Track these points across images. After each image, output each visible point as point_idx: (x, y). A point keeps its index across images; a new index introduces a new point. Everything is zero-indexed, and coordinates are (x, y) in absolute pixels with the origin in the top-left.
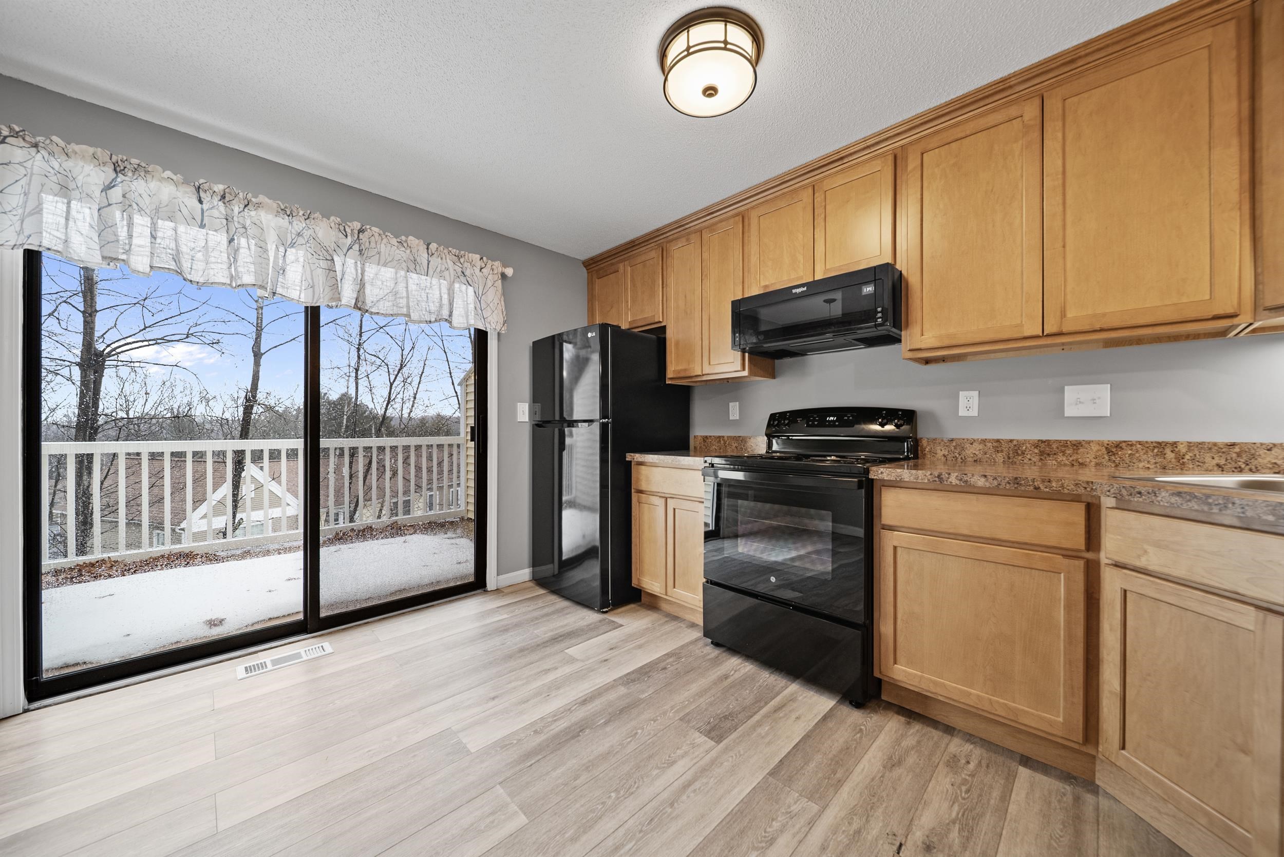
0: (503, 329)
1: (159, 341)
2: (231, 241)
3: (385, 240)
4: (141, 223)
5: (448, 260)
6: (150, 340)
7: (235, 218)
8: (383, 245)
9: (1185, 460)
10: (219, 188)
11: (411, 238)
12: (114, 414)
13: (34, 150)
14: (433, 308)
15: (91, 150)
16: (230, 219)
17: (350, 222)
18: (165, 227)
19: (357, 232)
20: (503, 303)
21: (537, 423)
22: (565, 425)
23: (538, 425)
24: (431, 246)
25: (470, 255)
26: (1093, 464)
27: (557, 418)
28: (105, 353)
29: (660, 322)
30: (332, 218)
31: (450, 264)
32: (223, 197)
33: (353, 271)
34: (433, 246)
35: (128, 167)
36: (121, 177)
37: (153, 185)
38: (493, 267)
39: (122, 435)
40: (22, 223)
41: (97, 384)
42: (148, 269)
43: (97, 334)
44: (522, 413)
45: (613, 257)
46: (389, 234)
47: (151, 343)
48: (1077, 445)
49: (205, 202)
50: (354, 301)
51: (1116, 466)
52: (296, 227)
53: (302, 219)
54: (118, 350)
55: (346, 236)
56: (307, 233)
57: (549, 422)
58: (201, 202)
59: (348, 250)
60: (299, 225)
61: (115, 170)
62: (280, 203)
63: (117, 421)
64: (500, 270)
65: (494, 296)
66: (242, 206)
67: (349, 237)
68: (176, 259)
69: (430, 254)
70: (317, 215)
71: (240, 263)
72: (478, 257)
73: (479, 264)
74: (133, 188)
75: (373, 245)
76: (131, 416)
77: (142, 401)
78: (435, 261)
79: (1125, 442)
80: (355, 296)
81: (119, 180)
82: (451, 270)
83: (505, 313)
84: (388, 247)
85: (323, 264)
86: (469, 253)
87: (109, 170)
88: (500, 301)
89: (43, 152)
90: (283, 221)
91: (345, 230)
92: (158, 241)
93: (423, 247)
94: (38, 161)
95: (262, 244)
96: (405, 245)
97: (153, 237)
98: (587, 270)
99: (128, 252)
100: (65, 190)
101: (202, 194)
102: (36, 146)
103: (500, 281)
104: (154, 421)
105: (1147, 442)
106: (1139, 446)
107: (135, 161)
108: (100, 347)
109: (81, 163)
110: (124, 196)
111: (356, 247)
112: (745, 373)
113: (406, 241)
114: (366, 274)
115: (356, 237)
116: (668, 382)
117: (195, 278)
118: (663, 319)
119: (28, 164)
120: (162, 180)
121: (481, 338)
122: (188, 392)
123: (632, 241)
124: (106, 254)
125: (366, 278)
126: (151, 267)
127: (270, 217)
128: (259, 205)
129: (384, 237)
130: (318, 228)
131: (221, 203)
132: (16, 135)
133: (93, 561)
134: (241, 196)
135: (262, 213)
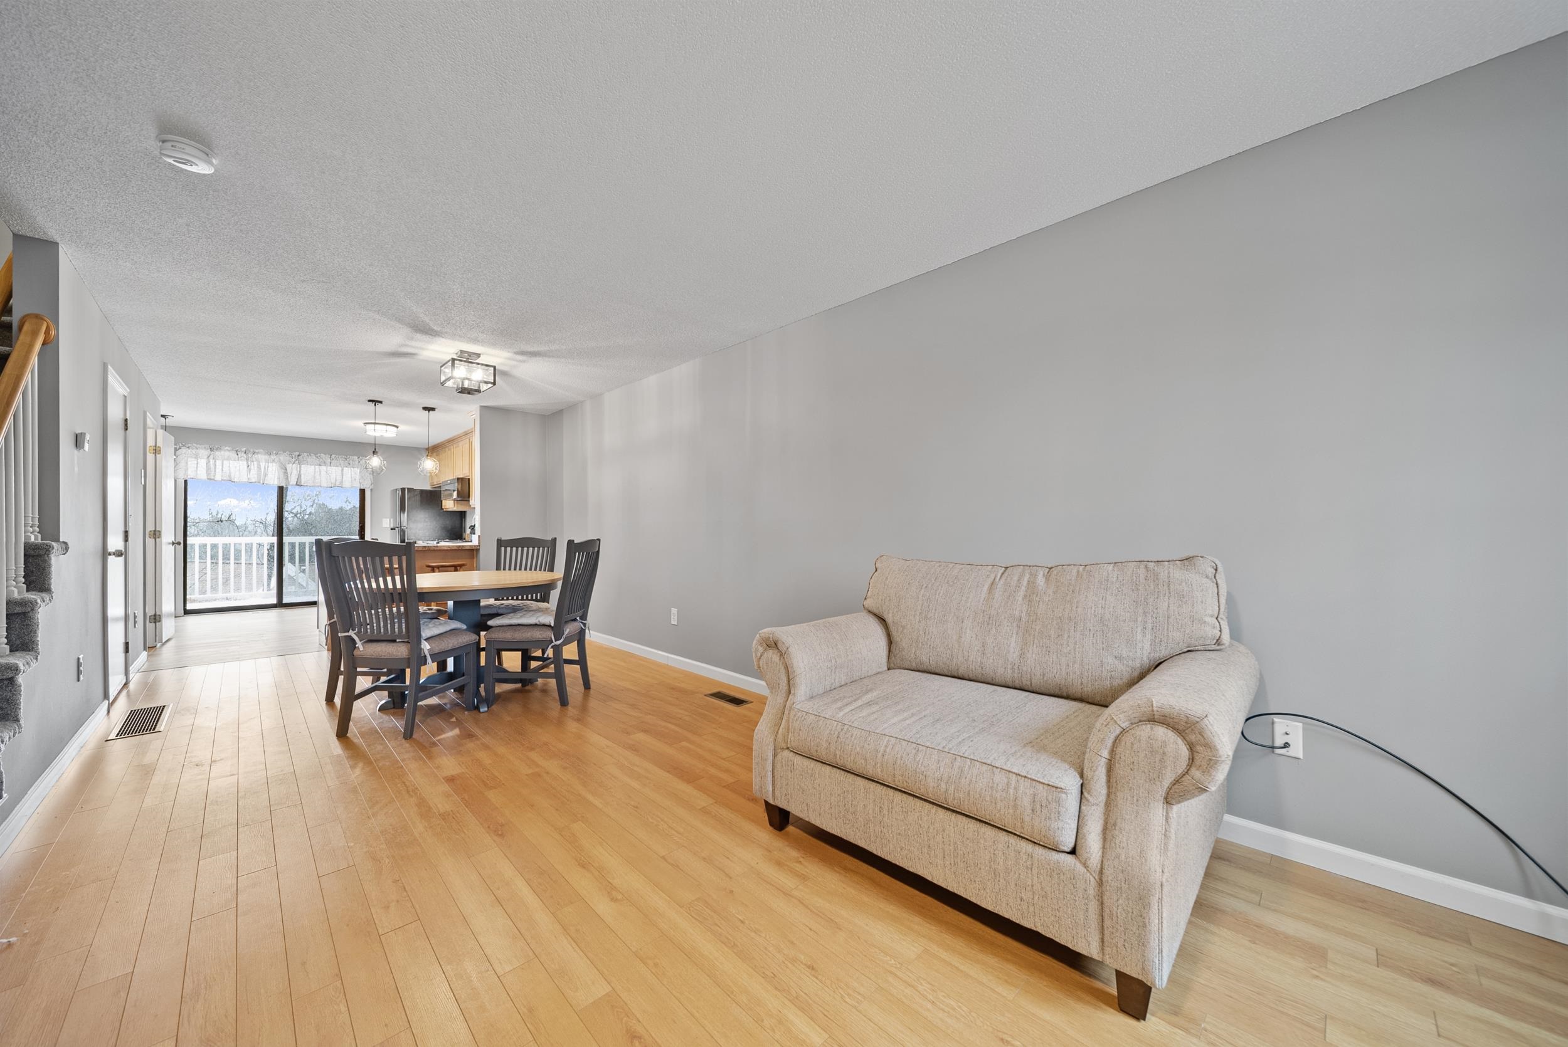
0: (372, 487)
2: (248, 467)
3: (310, 457)
4: (219, 464)
7: (250, 458)
8: (309, 459)
10: (244, 449)
14: (333, 481)
16: (248, 459)
17: (295, 452)
18: (226, 464)
20: (372, 477)
30: (287, 452)
31: (342, 462)
32: (245, 452)
33: (296, 471)
34: (333, 456)
35: (215, 448)
36: (212, 452)
37: (222, 452)
40: (184, 472)
46: (312, 454)
53: (275, 455)
55: (293, 458)
56: (277, 460)
58: (238, 455)
59: (293, 463)
60: (273, 457)
61: (211, 450)
62: (266, 450)
66: (252, 454)
68: (230, 476)
70: (281, 452)
71: (252, 473)
72: (356, 457)
74: (216, 454)
75: (305, 459)
82: (342, 464)
83: (373, 480)
84: (312, 459)
85: (284, 470)
87: (209, 450)
89: (192, 449)
90: (267, 457)
91: (292, 456)
94: (189, 451)
96: (319, 457)
97: (223, 469)
100: (197, 457)
102: (189, 447)
107: (217, 446)
109: (201, 450)
110: (213, 458)
111: (297, 462)
114: (302, 471)
117: (235, 480)
120: (225, 450)
121: (362, 492)
123: (434, 446)
125: (302, 473)
126: (222, 478)
127: (262, 456)
128: (258, 453)
129: (309, 455)
131: (245, 454)
132: (184, 446)
134: (252, 451)
135: (259, 455)
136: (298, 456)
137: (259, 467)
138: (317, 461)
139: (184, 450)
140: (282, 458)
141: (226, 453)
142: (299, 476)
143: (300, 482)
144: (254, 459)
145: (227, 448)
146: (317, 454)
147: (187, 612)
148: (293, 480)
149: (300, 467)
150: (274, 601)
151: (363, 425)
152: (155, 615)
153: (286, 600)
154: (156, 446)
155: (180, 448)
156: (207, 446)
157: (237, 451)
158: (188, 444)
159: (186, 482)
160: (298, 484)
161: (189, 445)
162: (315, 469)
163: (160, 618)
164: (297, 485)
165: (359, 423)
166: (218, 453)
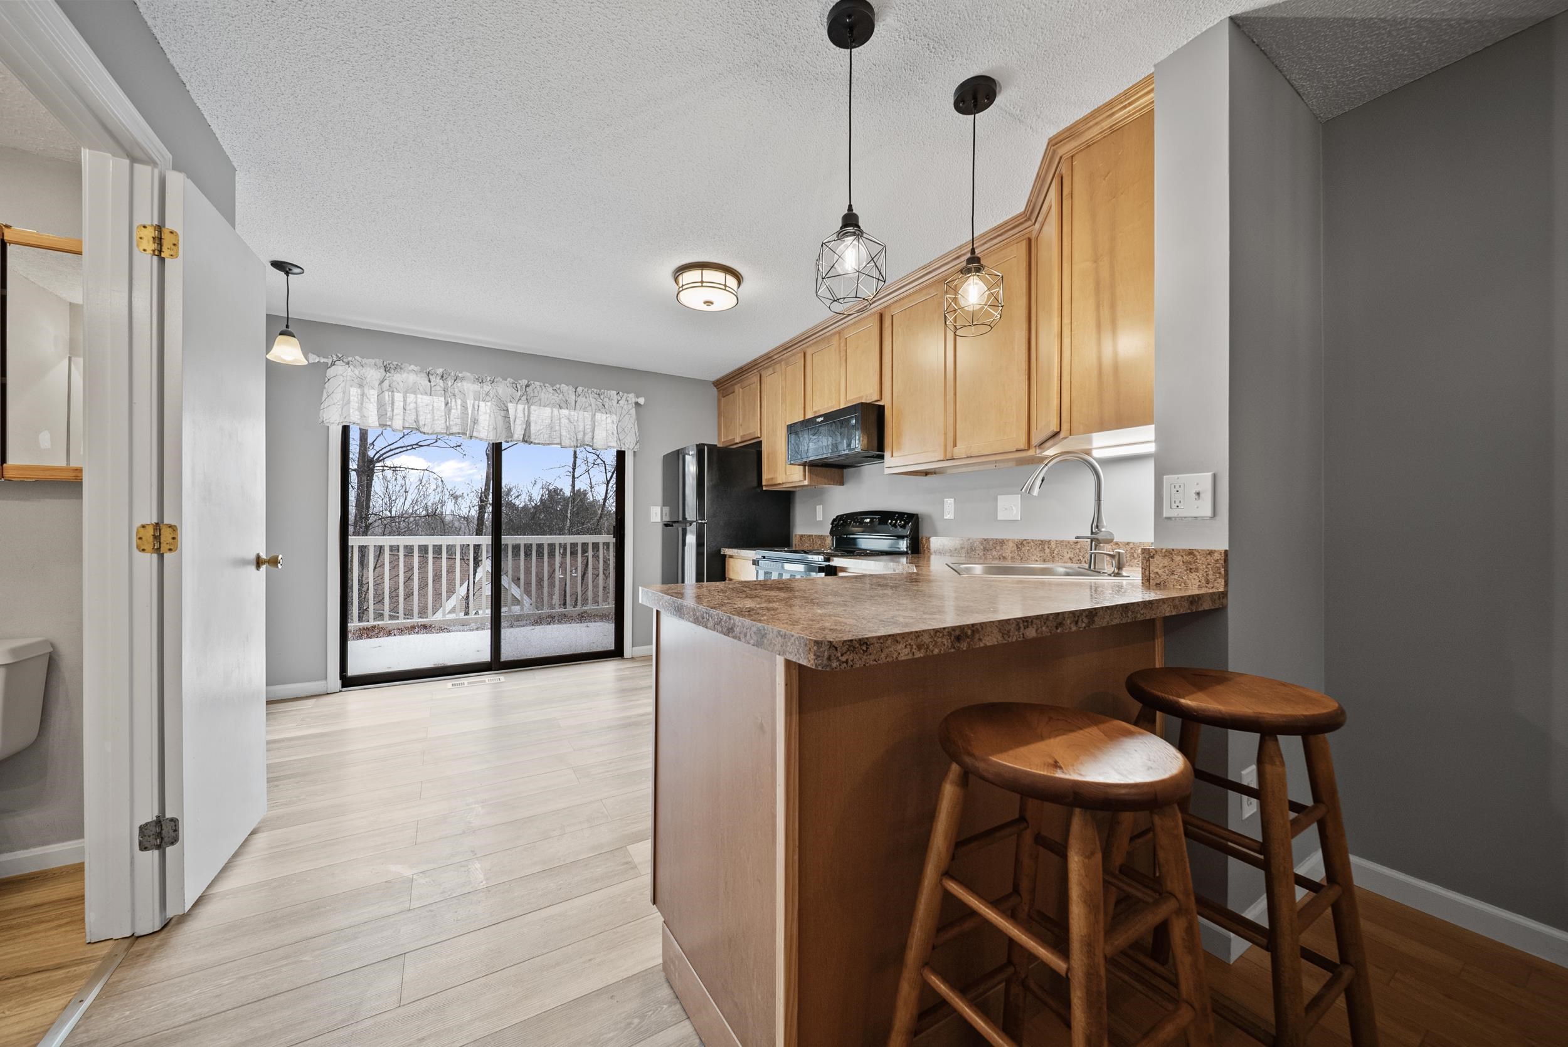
0: (636, 447)
1: (414, 446)
2: (447, 404)
3: (544, 391)
4: (398, 397)
5: (591, 399)
6: (408, 446)
7: (449, 389)
8: (542, 394)
9: (1054, 555)
10: (440, 371)
11: (563, 385)
12: (381, 514)
13: (347, 366)
14: (580, 436)
15: (373, 361)
16: (446, 390)
17: (520, 380)
18: (411, 398)
19: (524, 387)
20: (636, 426)
21: (666, 523)
22: (688, 524)
23: (666, 525)
24: (578, 390)
25: (608, 392)
26: (1010, 557)
27: (681, 519)
28: (375, 459)
29: (758, 437)
30: (509, 379)
31: (593, 401)
32: (442, 377)
33: (522, 415)
34: (580, 389)
35: (392, 367)
36: (388, 374)
37: (405, 375)
38: (628, 398)
39: (387, 531)
40: (342, 409)
41: (369, 486)
42: (402, 428)
43: (370, 441)
44: (655, 515)
45: (732, 380)
46: (547, 385)
47: (409, 448)
48: (1002, 542)
49: (432, 381)
50: (522, 436)
51: (1021, 559)
52: (485, 389)
53: (489, 383)
54: (384, 456)
55: (518, 391)
56: (492, 393)
57: (675, 522)
58: (430, 381)
59: (518, 401)
60: (487, 387)
61: (385, 371)
62: (475, 375)
63: (383, 520)
64: (633, 400)
65: (630, 422)
66: (453, 381)
67: (519, 392)
68: (417, 421)
69: (577, 395)
70: (499, 379)
71: (452, 418)
72: (615, 392)
73: (616, 398)
74: (394, 379)
75: (536, 394)
76: (394, 514)
77: (402, 500)
78: (581, 400)
79: (1025, 540)
80: (523, 433)
81: (387, 375)
82: (593, 405)
83: (637, 434)
84: (547, 394)
85: (503, 413)
86: (608, 390)
87: (382, 370)
88: (634, 425)
89: (351, 367)
90: (477, 387)
91: (516, 387)
92: (407, 412)
93: (572, 389)
94: (350, 371)
95: (465, 405)
96: (558, 391)
97: (405, 409)
98: (717, 389)
99: (391, 419)
101: (430, 377)
102: (348, 363)
103: (634, 409)
104: (412, 519)
105: (1036, 540)
106: (1032, 543)
107: (395, 363)
108: (371, 453)
109: (369, 369)
110: (390, 386)
111: (524, 398)
112: (806, 483)
113: (560, 388)
114: (531, 415)
115: (524, 390)
116: (764, 489)
117: (426, 430)
118: (761, 435)
119: (345, 374)
120: (409, 371)
121: (621, 455)
122: (439, 490)
123: (741, 368)
124: (381, 423)
125: (531, 419)
126: (403, 427)
127: (469, 385)
128: (463, 379)
129: (543, 387)
130: (499, 388)
131: (441, 381)
132: (339, 359)
133: (369, 627)
134: (452, 374)
135: (465, 383)
136: (527, 386)
137: (464, 407)
138: (557, 398)
139: (340, 368)
140: (500, 391)
141: (409, 376)
142: (528, 424)
143: (529, 437)
144: (456, 390)
145: (412, 367)
146: (555, 385)
147: (348, 682)
148: (518, 433)
149: (529, 407)
150: (486, 656)
152: (159, 822)
153: (506, 654)
154: (160, 228)
155: (333, 364)
156: (379, 362)
157: (428, 375)
158: (347, 357)
160: (526, 440)
161: (350, 359)
162: (552, 412)
163: (176, 830)
164: (524, 441)
166: (397, 377)
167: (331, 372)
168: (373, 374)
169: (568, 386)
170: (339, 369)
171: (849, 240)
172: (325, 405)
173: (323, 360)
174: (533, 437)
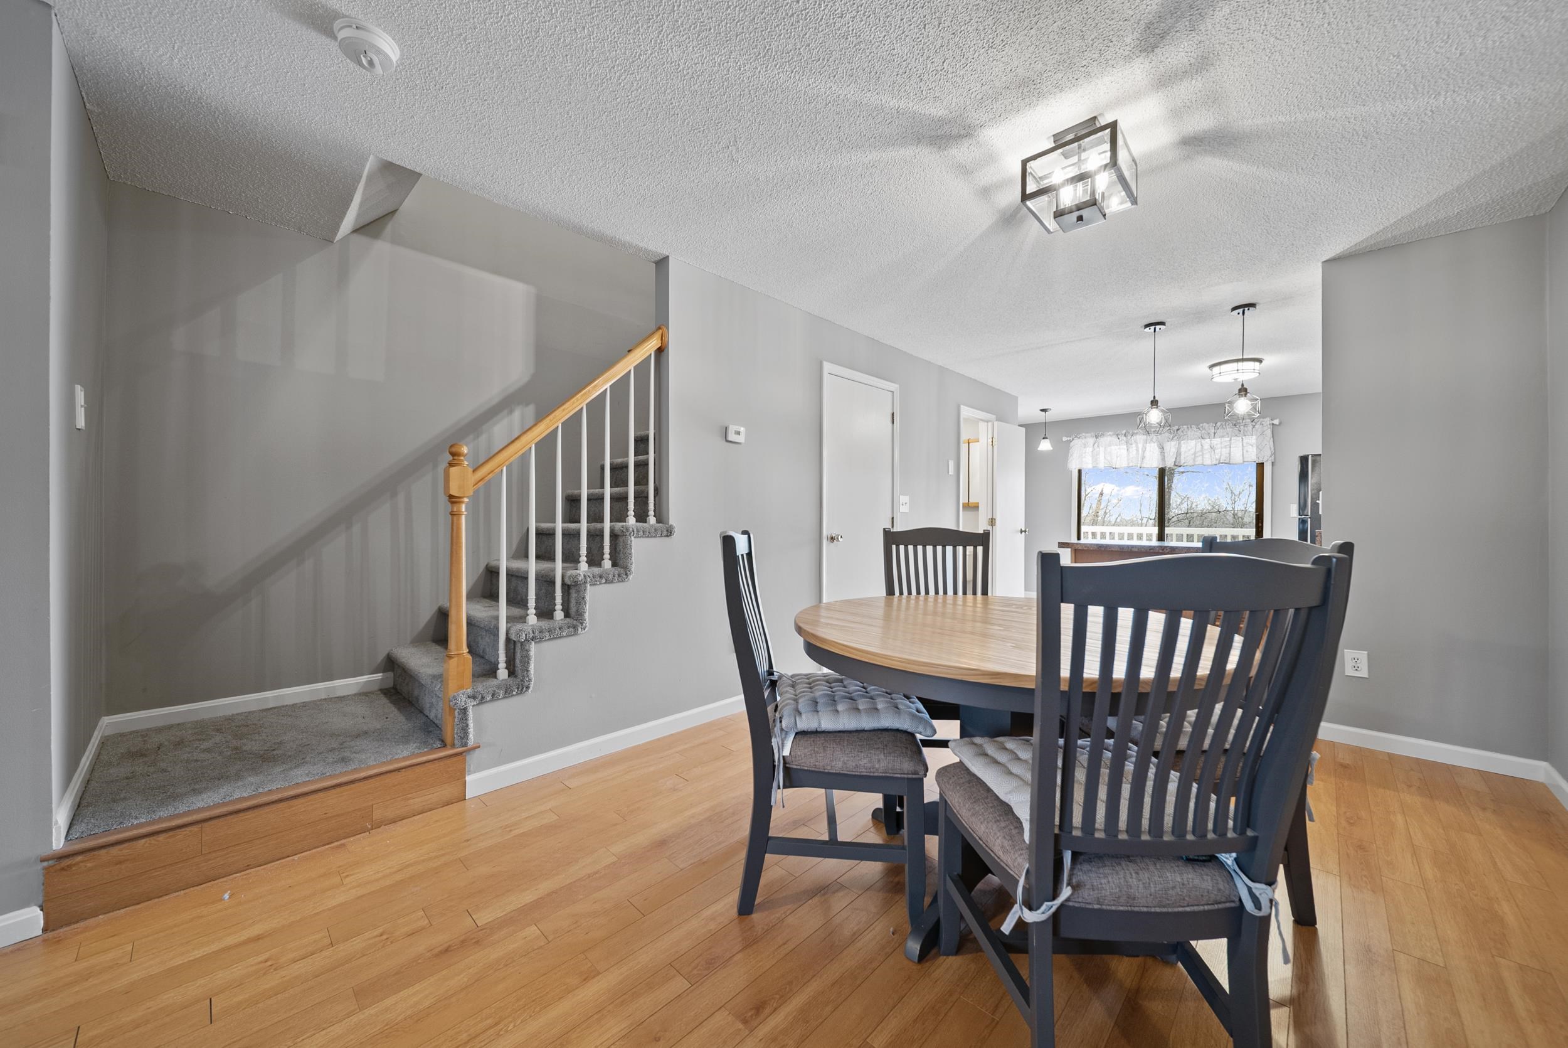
0: (1272, 459)
3: (1190, 430)
7: (1128, 440)
13: (1079, 439)
14: (1219, 457)
15: (1091, 433)
20: (1272, 441)
37: (1105, 438)
40: (1078, 462)
46: (1193, 426)
56: (1154, 440)
59: (1171, 441)
61: (1096, 438)
64: (1270, 424)
65: (1267, 439)
67: (1173, 435)
68: (1111, 462)
78: (1219, 431)
81: (1096, 440)
83: (1273, 450)
84: (1193, 432)
87: (1094, 438)
88: (1270, 440)
89: (1081, 439)
96: (1202, 428)
100: (1085, 446)
107: (1099, 433)
109: (1088, 438)
110: (1098, 445)
111: (1175, 438)
113: (1202, 426)
115: (1177, 433)
117: (1117, 466)
119: (1078, 444)
121: (1260, 467)
124: (1094, 466)
129: (1190, 428)
136: (1178, 430)
137: (1138, 450)
138: (1198, 434)
140: (1159, 439)
141: (1108, 439)
142: (1179, 454)
143: (1179, 462)
144: (1133, 441)
145: (1110, 433)
146: (1199, 424)
148: (1172, 461)
149: (1179, 444)
151: (1208, 369)
155: (1073, 440)
156: (1093, 434)
157: (1117, 435)
159: (1080, 472)
160: (1177, 464)
161: (1080, 435)
162: (1196, 444)
165: (1202, 369)
166: (1102, 440)
167: (1072, 444)
168: (1091, 440)
169: (1208, 423)
170: (1076, 441)
171: (1154, 410)
172: (1070, 460)
173: (1069, 439)
174: (1182, 462)
